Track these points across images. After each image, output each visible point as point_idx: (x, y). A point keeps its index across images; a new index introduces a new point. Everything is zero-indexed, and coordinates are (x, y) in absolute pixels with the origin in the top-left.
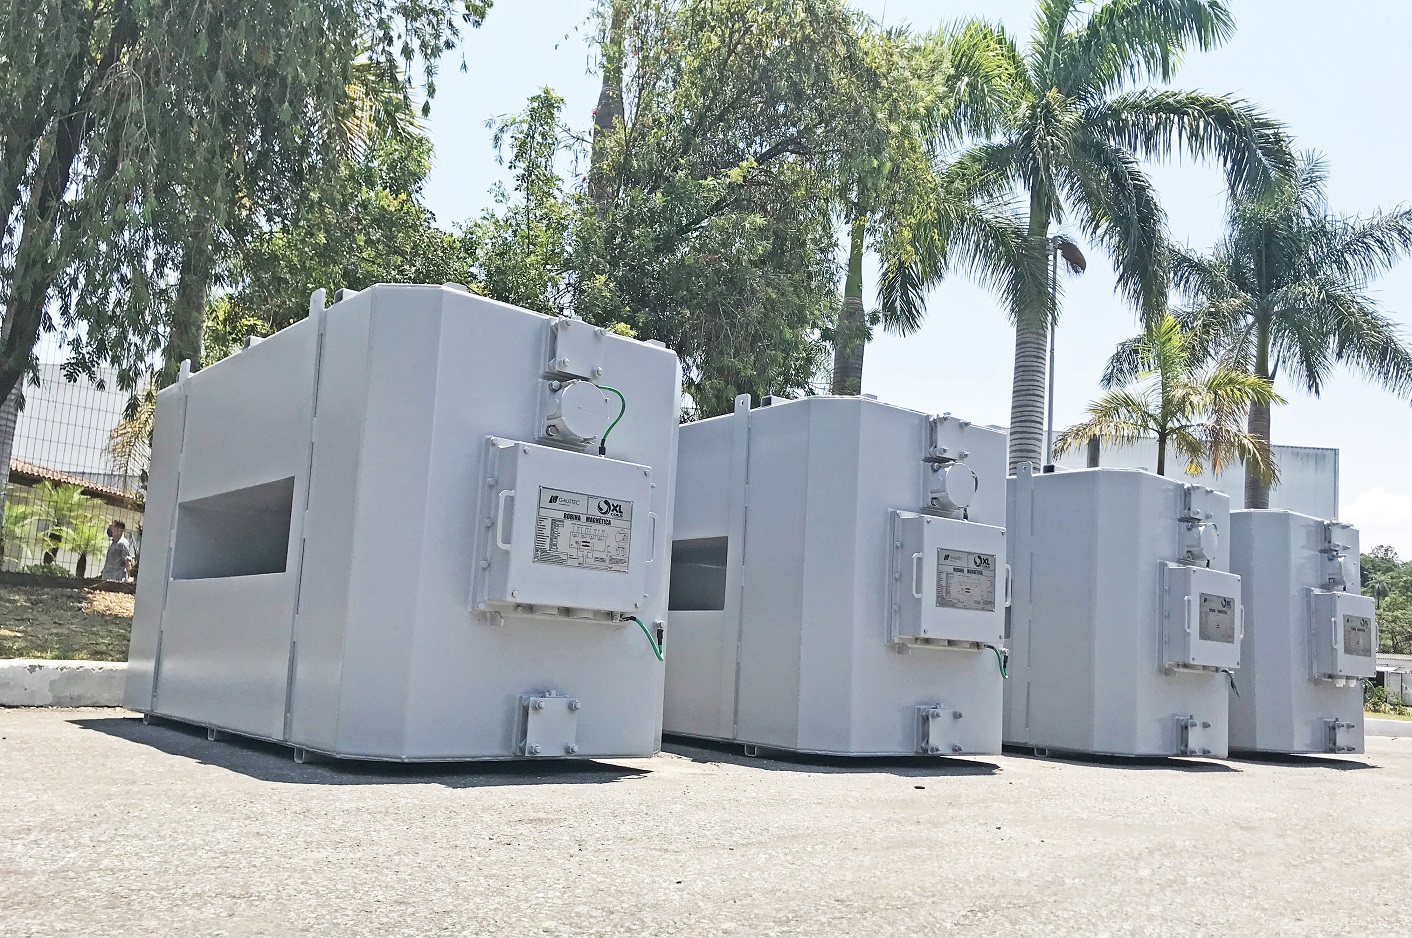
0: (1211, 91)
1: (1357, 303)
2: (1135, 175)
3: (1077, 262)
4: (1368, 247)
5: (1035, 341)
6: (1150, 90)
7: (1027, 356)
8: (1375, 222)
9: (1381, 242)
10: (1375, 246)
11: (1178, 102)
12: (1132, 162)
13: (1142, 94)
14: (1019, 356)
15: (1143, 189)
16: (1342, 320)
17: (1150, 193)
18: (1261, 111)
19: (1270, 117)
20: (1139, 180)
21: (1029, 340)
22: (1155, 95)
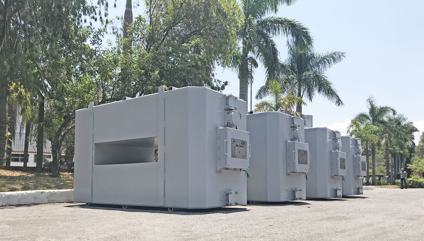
0: (290, 18)
1: (323, 77)
2: (271, 41)
3: (256, 65)
4: (325, 62)
5: (245, 87)
6: (274, 17)
7: (243, 91)
8: (327, 55)
9: (328, 61)
10: (327, 61)
11: (282, 21)
12: (271, 37)
13: (272, 18)
14: (240, 91)
15: (274, 45)
16: (319, 82)
17: (275, 46)
18: (303, 25)
19: (305, 26)
20: (272, 43)
21: (243, 87)
22: (275, 18)
